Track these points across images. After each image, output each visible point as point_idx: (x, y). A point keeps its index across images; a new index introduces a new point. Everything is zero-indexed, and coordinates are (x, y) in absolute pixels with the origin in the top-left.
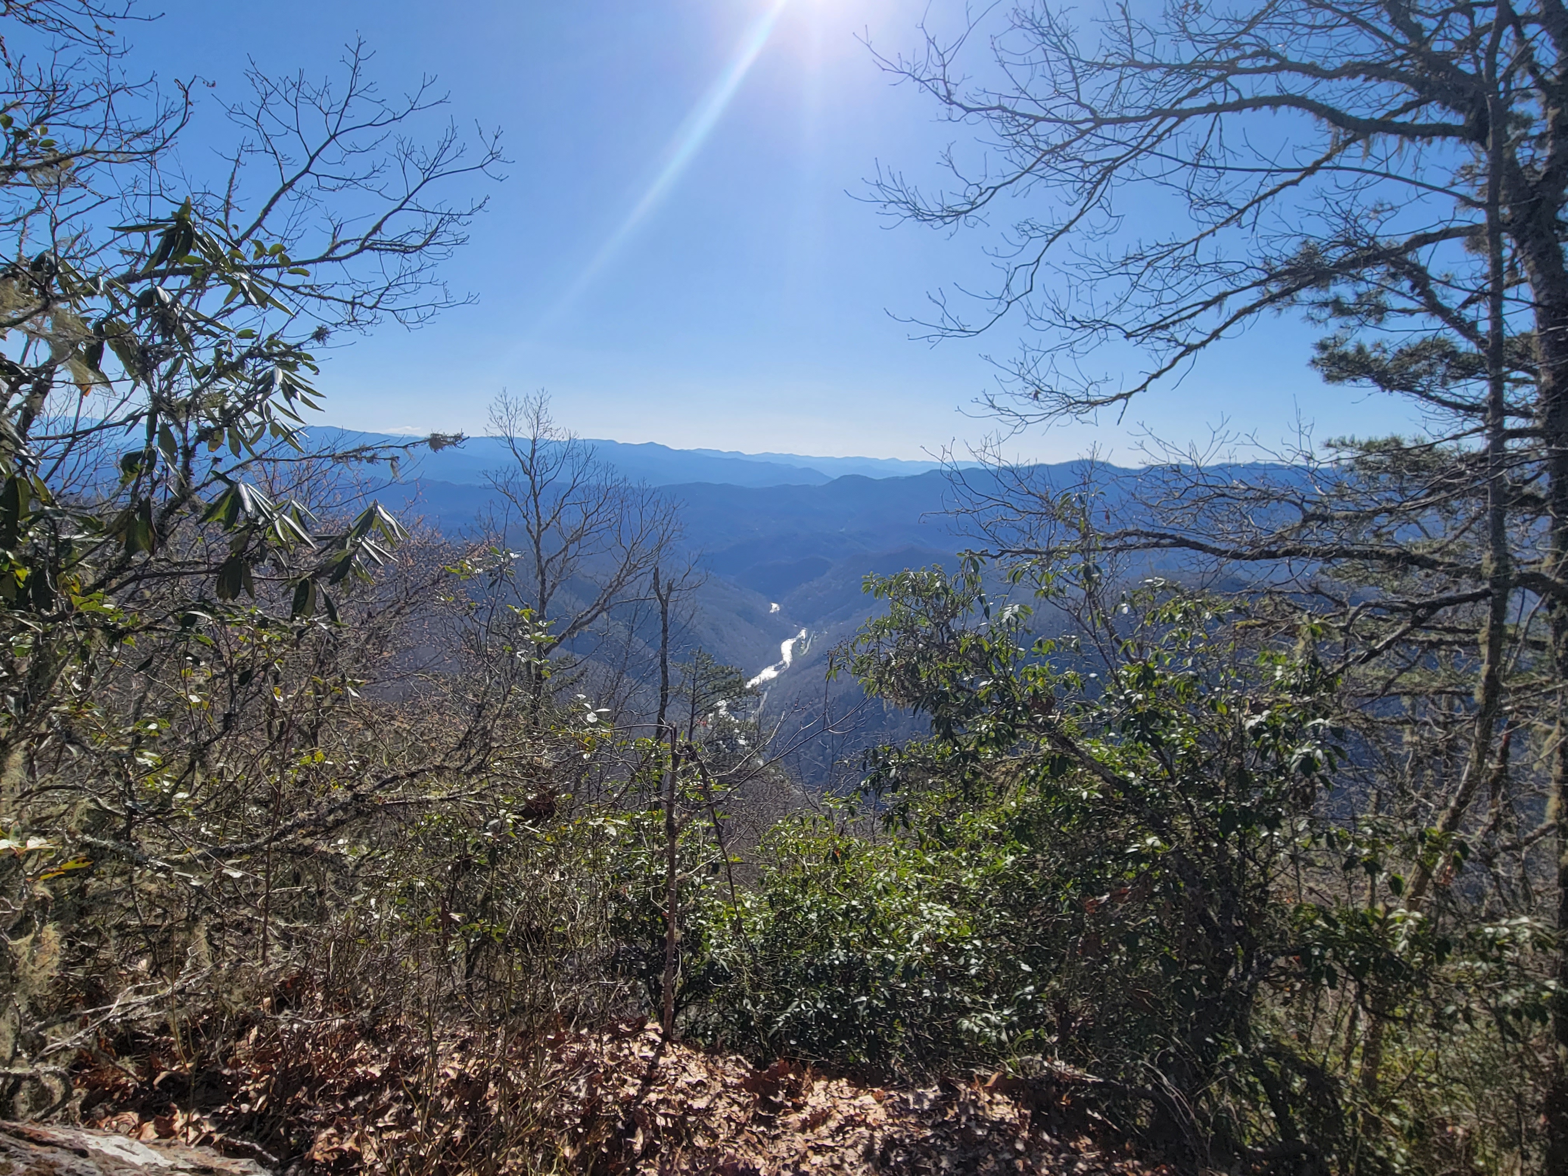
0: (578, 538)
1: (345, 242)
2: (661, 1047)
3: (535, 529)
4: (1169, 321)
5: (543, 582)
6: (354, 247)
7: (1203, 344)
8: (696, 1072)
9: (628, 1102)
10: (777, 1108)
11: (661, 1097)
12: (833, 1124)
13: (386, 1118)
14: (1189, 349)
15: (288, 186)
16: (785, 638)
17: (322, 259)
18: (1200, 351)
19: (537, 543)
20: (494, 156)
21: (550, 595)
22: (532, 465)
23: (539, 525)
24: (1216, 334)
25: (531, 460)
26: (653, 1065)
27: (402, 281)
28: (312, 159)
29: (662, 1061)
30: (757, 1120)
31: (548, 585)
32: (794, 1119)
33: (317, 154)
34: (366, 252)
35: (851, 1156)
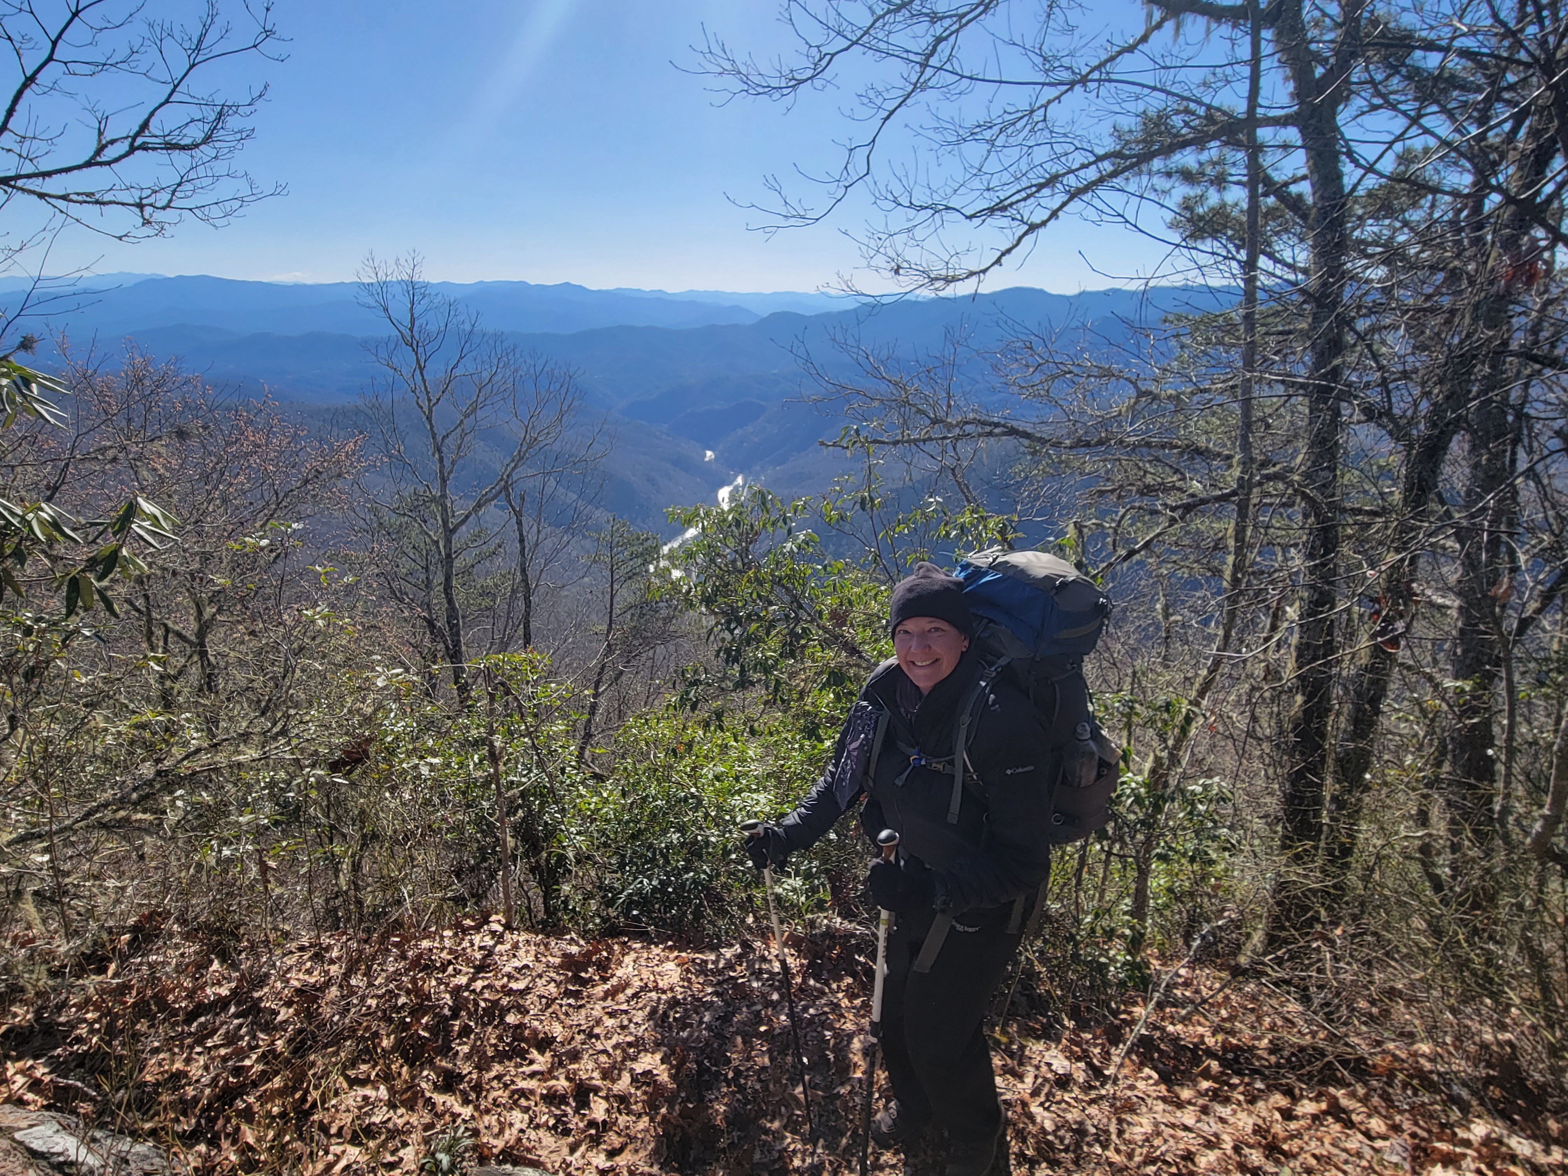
0: (474, 410)
1: (112, 142)
2: (502, 936)
3: (425, 405)
4: (1006, 203)
5: (441, 460)
6: (122, 147)
7: (1044, 223)
8: (525, 958)
9: (456, 991)
10: (584, 982)
11: (486, 983)
12: (629, 992)
13: (215, 1038)
14: (1033, 228)
15: (30, 80)
16: (722, 485)
17: (89, 164)
18: (1041, 231)
19: (429, 419)
20: (268, 33)
21: (450, 472)
22: (412, 337)
23: (429, 400)
24: (1054, 214)
25: (411, 330)
26: (490, 953)
27: (192, 175)
28: (55, 43)
29: (499, 948)
30: (568, 994)
31: (447, 463)
32: (599, 990)
33: (60, 36)
34: (137, 152)
35: (639, 1016)
